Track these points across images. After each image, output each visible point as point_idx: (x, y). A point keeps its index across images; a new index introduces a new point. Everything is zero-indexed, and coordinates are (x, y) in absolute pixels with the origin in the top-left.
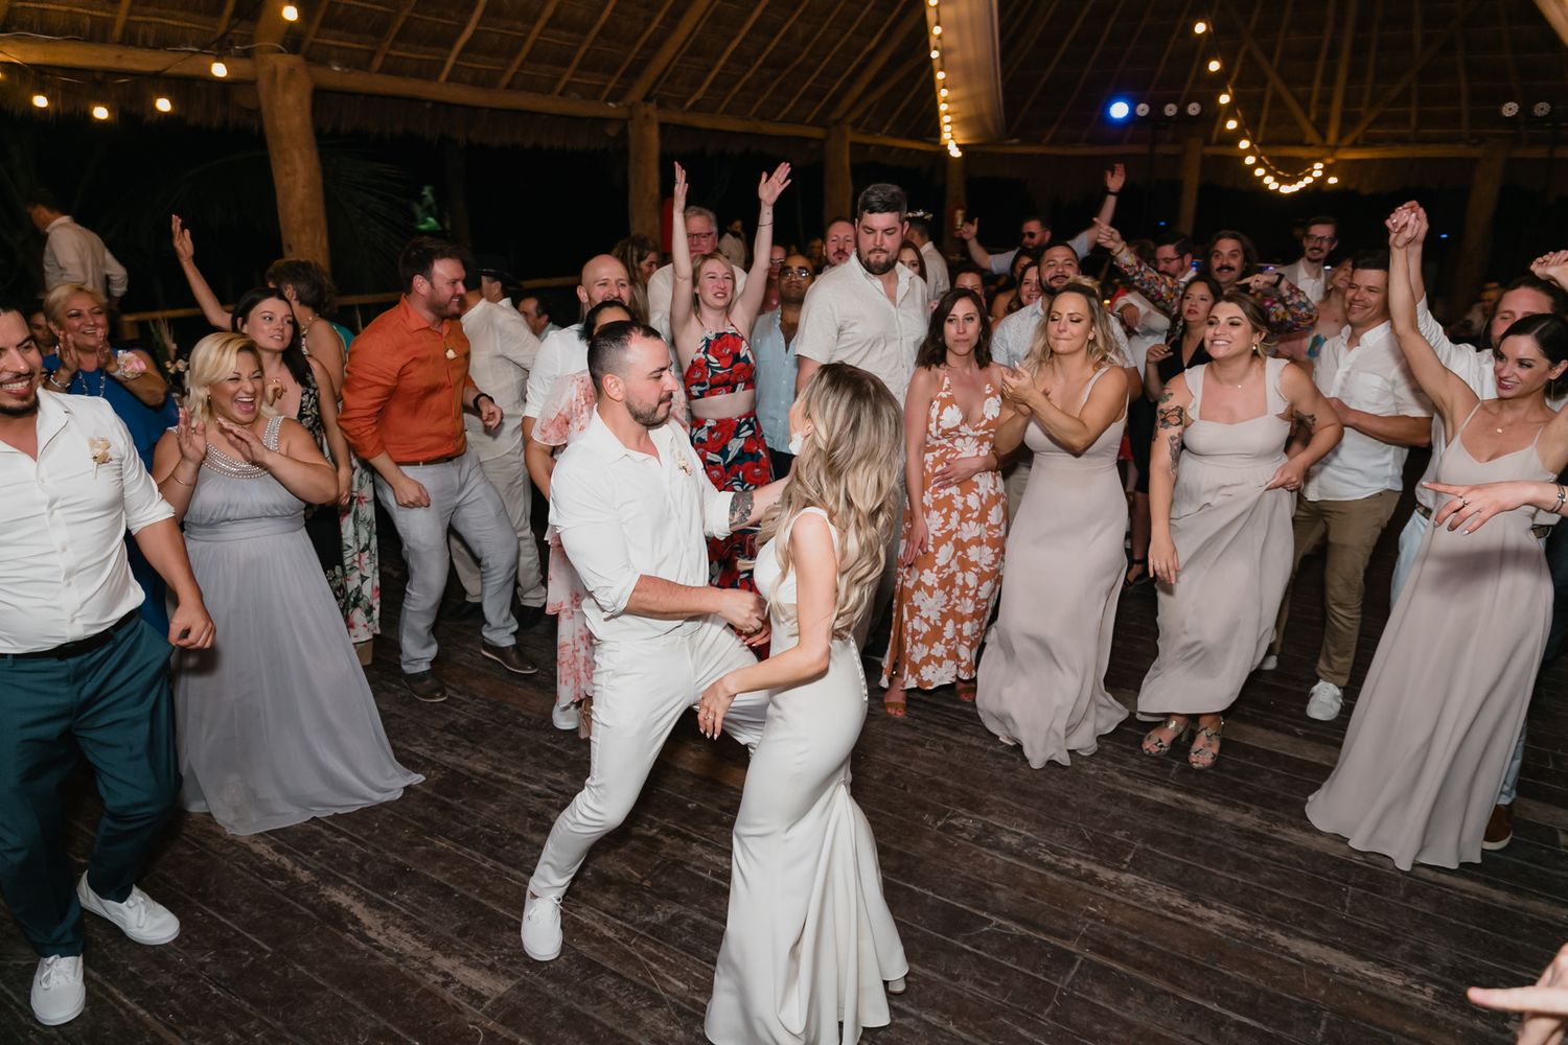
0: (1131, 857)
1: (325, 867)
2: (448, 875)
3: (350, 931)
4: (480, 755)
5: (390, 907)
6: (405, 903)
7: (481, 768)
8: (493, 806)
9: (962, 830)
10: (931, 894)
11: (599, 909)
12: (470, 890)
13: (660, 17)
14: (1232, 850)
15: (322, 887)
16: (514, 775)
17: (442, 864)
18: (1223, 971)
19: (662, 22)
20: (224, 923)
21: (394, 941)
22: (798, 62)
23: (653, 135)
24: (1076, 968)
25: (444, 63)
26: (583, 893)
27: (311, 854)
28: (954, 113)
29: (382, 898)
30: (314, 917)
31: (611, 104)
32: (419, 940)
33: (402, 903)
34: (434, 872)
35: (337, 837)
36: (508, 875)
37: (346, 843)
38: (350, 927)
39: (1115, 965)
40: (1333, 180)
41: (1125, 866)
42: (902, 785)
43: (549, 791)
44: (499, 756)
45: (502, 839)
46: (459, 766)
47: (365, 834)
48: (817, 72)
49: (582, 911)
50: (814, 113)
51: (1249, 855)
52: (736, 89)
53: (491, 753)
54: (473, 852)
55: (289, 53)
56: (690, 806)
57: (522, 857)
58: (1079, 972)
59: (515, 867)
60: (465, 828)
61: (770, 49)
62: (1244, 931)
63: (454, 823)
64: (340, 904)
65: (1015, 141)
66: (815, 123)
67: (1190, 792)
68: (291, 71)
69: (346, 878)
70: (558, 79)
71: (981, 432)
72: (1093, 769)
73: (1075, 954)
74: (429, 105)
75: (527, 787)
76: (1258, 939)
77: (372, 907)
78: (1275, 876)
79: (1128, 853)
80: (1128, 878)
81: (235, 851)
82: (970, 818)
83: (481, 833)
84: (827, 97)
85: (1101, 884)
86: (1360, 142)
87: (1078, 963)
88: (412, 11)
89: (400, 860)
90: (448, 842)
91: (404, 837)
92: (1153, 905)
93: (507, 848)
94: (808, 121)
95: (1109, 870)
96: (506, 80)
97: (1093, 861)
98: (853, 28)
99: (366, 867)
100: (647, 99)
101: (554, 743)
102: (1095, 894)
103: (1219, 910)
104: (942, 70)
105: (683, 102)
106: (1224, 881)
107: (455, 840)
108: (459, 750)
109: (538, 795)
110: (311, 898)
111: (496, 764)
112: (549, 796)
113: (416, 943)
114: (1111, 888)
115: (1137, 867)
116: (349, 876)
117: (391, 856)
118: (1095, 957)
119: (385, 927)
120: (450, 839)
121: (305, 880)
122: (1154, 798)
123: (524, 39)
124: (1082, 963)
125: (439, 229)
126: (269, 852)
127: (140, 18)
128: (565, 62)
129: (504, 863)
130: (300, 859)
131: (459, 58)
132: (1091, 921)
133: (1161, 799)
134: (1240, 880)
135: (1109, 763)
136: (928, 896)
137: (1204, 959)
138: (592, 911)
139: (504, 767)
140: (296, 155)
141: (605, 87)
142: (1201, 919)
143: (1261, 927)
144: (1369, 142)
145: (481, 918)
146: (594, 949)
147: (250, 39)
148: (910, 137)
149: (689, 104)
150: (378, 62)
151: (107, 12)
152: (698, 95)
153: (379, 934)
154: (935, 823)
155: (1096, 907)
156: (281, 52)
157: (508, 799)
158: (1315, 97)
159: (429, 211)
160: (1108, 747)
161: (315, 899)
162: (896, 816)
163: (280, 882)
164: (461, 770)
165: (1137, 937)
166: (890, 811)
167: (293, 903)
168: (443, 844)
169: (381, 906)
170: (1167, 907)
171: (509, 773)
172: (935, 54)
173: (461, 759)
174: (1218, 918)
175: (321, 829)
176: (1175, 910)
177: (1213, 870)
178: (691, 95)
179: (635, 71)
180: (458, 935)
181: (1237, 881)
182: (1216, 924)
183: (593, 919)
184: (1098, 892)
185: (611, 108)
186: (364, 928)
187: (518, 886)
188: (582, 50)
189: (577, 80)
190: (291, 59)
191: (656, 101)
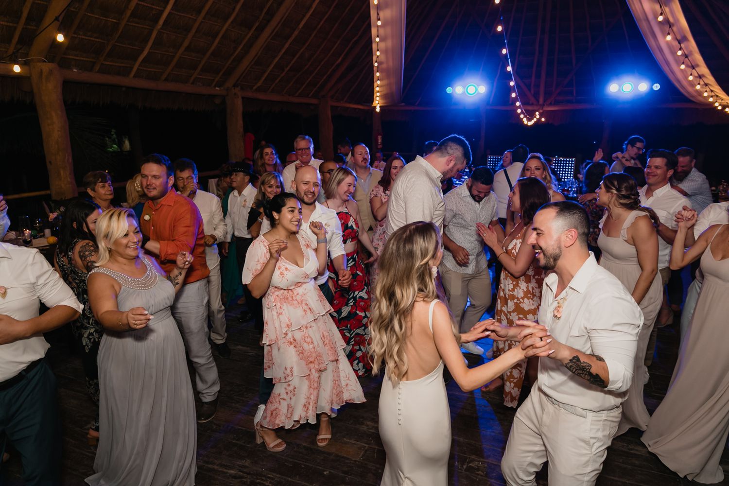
9: (478, 469)
13: (241, 47)
16: (217, 465)
19: (242, 49)
22: (305, 69)
23: (239, 103)
25: (132, 68)
28: (381, 92)
31: (217, 88)
40: (543, 120)
43: (241, 474)
48: (314, 74)
50: (313, 92)
52: (278, 80)
55: (49, 62)
56: (325, 473)
61: (293, 62)
65: (403, 104)
66: (313, 97)
68: (51, 72)
70: (191, 76)
74: (124, 89)
75: (227, 473)
82: (480, 461)
84: (319, 85)
86: (553, 103)
88: (116, 42)
94: (310, 96)
96: (164, 76)
98: (331, 53)
100: (235, 86)
101: (237, 440)
104: (378, 72)
105: (252, 87)
109: (234, 477)
112: (242, 477)
123: (174, 56)
125: (119, 150)
128: (194, 68)
131: (140, 65)
140: (54, 114)
141: (214, 80)
144: (556, 103)
147: (27, 55)
148: (358, 103)
149: (254, 88)
150: (97, 68)
152: (259, 84)
154: (462, 466)
156: (45, 61)
158: (533, 83)
159: (114, 142)
171: (214, 464)
172: (376, 64)
178: (256, 84)
179: (228, 74)
185: (217, 90)
188: (203, 62)
189: (200, 77)
190: (50, 65)
191: (239, 87)
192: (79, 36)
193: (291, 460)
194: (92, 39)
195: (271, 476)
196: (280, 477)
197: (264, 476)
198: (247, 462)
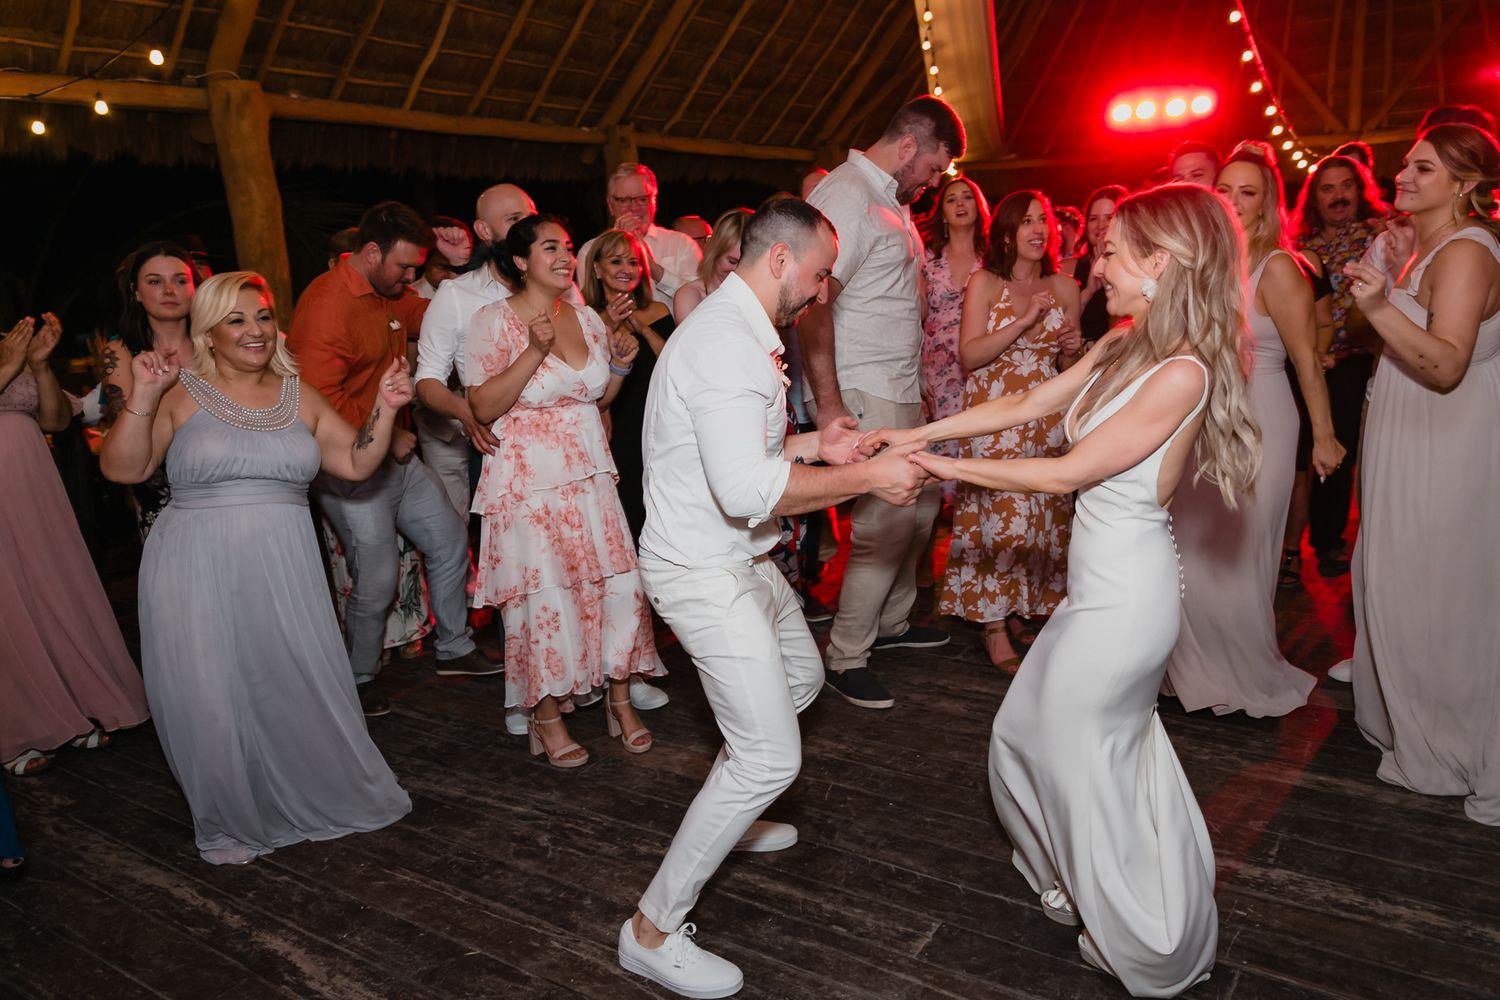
0: (1276, 850)
1: (260, 909)
2: (411, 912)
3: (286, 983)
4: (454, 779)
5: (338, 952)
6: (357, 947)
7: (455, 792)
8: (468, 833)
10: (1026, 904)
11: (603, 943)
12: (438, 928)
13: (632, 35)
14: (1405, 835)
15: (254, 933)
16: (493, 798)
17: (404, 900)
18: (1431, 979)
19: (633, 40)
20: (130, 980)
21: (341, 992)
22: (778, 79)
24: (1235, 985)
25: (406, 91)
26: (582, 925)
27: (244, 897)
29: (327, 942)
30: (242, 967)
31: (584, 129)
32: (372, 989)
33: (352, 947)
34: (394, 909)
35: (278, 875)
36: (487, 907)
37: (287, 882)
38: (287, 977)
39: (1285, 979)
41: (1271, 861)
42: (971, 784)
43: (538, 813)
44: (477, 778)
45: (479, 868)
46: (427, 791)
47: (311, 870)
48: (800, 92)
49: (580, 945)
50: (800, 134)
51: (1427, 840)
52: (716, 111)
53: (466, 776)
54: (443, 884)
55: (243, 78)
57: (504, 887)
58: (1239, 989)
59: (495, 899)
60: (435, 859)
61: (749, 66)
62: (1447, 929)
63: (421, 853)
64: (276, 951)
65: (1013, 156)
66: (802, 145)
67: (1332, 773)
68: (246, 97)
69: (285, 921)
70: (529, 105)
71: (1040, 345)
72: (1206, 754)
73: (1230, 968)
74: (393, 135)
75: (510, 810)
76: (1468, 938)
77: (314, 953)
78: (1468, 863)
79: (1273, 845)
80: (1278, 874)
81: (152, 898)
83: (453, 863)
84: (812, 117)
85: (1245, 883)
86: (1384, 125)
87: (1236, 978)
88: (372, 35)
89: (353, 897)
90: (412, 874)
91: (359, 871)
92: (1319, 903)
93: (486, 877)
94: (794, 143)
95: (1252, 866)
96: (473, 107)
97: (1229, 856)
98: (835, 42)
99: (311, 907)
100: (623, 122)
102: (1241, 894)
103: (1407, 905)
104: (933, 64)
105: (660, 127)
106: (1404, 871)
107: (421, 872)
108: (429, 775)
109: (523, 817)
110: (240, 946)
111: (473, 787)
113: (370, 994)
114: (1259, 887)
115: (1286, 860)
116: (287, 918)
117: (341, 893)
118: (1258, 971)
119: (330, 975)
120: (416, 871)
121: (235, 926)
122: (1289, 782)
123: (491, 62)
124: (1241, 979)
126: (193, 897)
127: (85, 49)
128: (535, 86)
129: (481, 895)
130: (230, 902)
131: (423, 84)
132: (1241, 927)
133: (1299, 783)
134: (1425, 869)
135: (1224, 747)
136: (1023, 907)
137: (1403, 966)
138: (593, 945)
139: (482, 789)
140: (254, 184)
141: (577, 112)
142: (1385, 918)
143: (1469, 923)
144: (1394, 124)
145: (453, 960)
146: (596, 990)
147: (202, 68)
149: (667, 128)
150: (338, 91)
151: (51, 43)
152: (675, 119)
153: (323, 985)
155: (1245, 910)
156: (235, 78)
157: (487, 824)
158: (1331, 81)
160: (1219, 730)
161: (244, 947)
162: (969, 818)
163: (203, 930)
164: (429, 796)
165: (1307, 943)
166: (961, 812)
167: (217, 953)
168: (405, 877)
169: (327, 951)
170: (1337, 904)
171: (487, 795)
172: (926, 46)
173: (432, 784)
174: (1407, 915)
175: (259, 868)
176: (1350, 908)
177: (1388, 860)
178: (669, 118)
179: (608, 96)
180: (422, 981)
181: (1421, 871)
182: (1407, 922)
183: (595, 955)
184: (1243, 892)
185: (585, 133)
186: (304, 978)
187: (499, 920)
188: (552, 72)
189: (549, 105)
190: (245, 85)
191: (632, 125)
192: (299, 26)
193: (644, 796)
194: (324, 29)
195: (597, 819)
196: (612, 822)
197: (583, 818)
198: (554, 797)
